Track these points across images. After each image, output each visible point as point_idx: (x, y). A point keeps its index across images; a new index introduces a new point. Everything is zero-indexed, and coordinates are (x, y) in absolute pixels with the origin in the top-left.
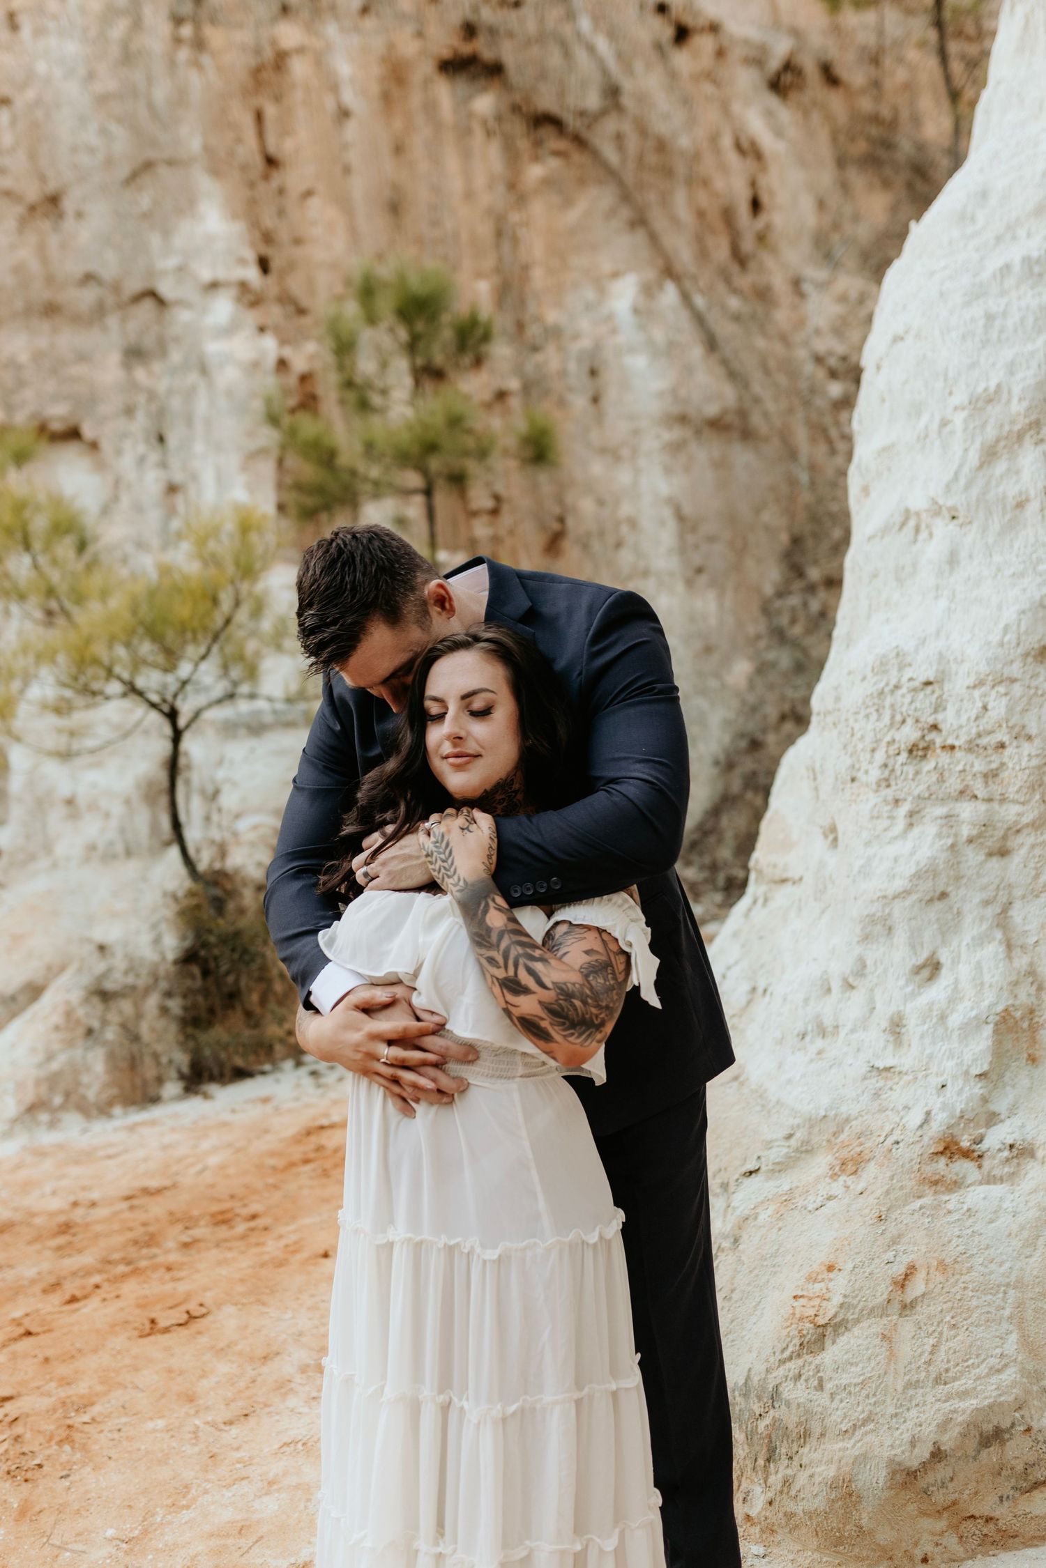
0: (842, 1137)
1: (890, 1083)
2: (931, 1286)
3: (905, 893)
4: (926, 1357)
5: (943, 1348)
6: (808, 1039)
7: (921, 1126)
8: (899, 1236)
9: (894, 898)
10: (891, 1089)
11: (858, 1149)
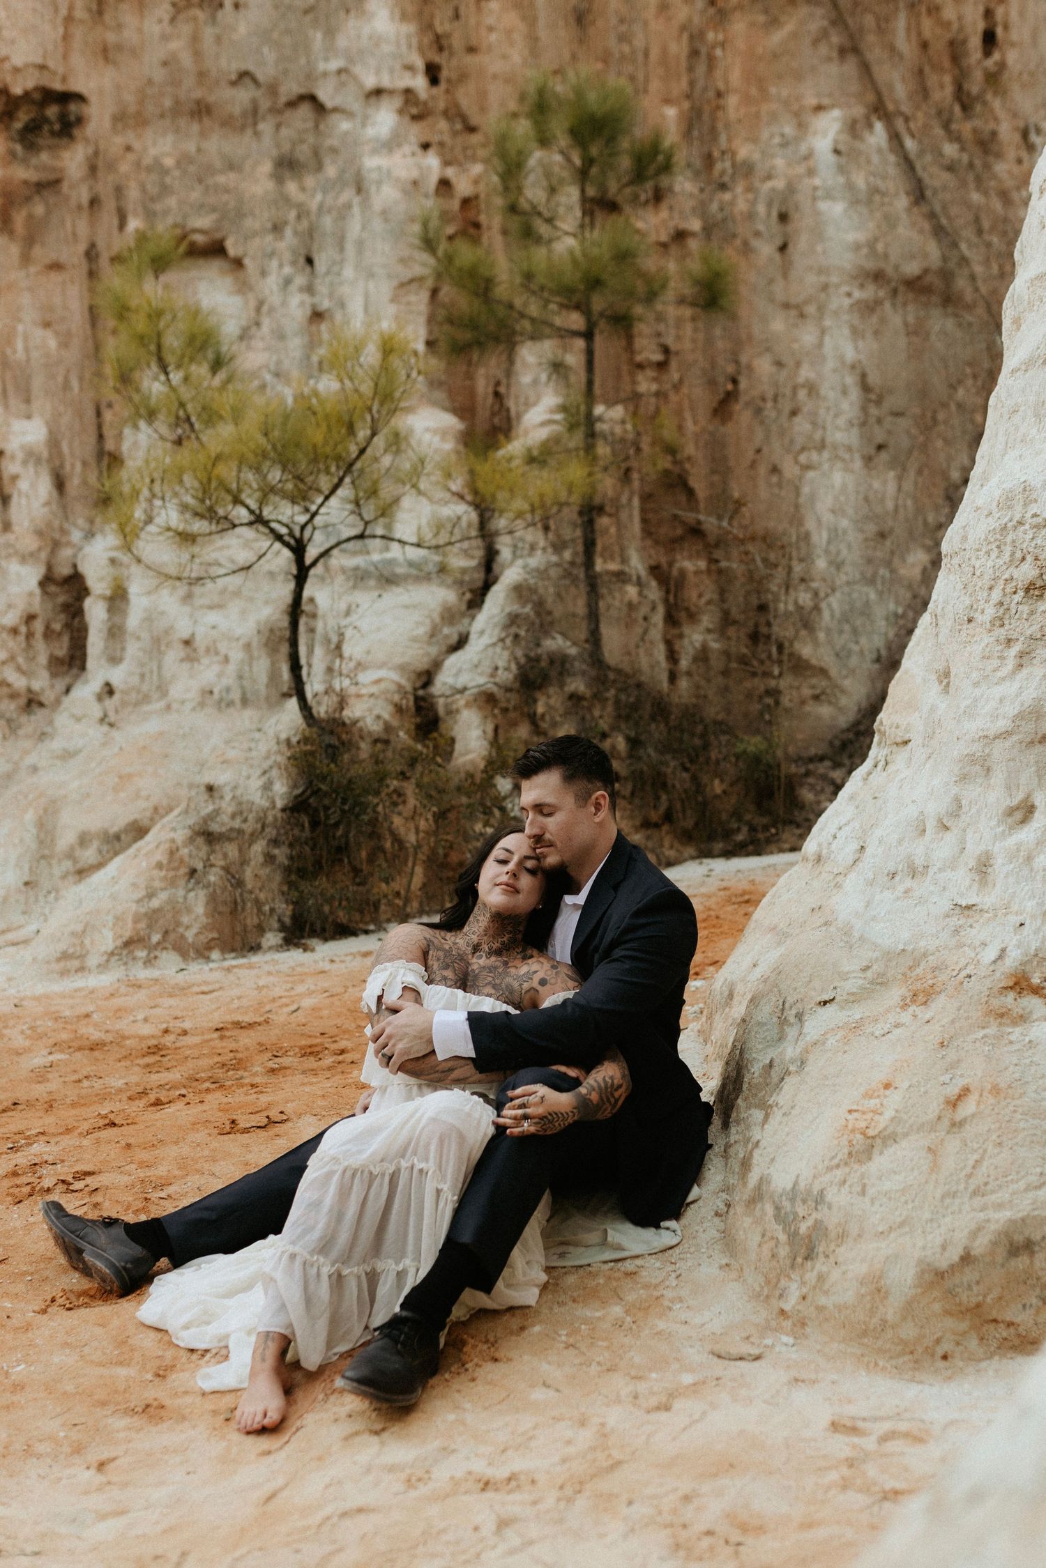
0: (919, 971)
1: (970, 921)
2: (982, 1107)
3: (1007, 734)
4: (968, 1170)
5: (985, 1164)
6: (897, 878)
7: (995, 962)
8: (959, 1061)
9: (996, 738)
10: (971, 926)
11: (931, 982)
